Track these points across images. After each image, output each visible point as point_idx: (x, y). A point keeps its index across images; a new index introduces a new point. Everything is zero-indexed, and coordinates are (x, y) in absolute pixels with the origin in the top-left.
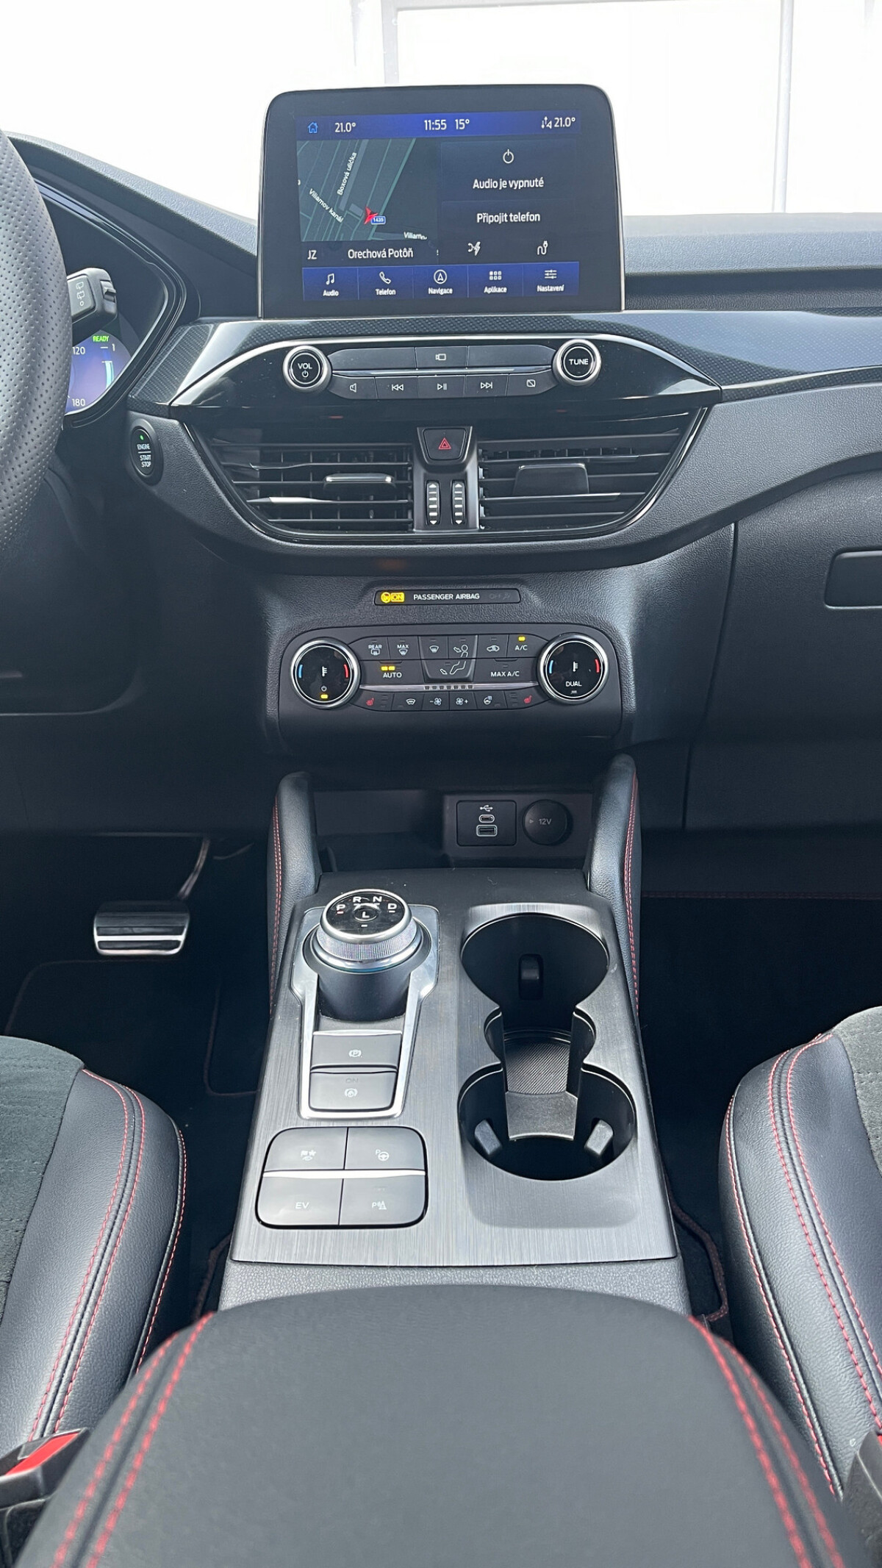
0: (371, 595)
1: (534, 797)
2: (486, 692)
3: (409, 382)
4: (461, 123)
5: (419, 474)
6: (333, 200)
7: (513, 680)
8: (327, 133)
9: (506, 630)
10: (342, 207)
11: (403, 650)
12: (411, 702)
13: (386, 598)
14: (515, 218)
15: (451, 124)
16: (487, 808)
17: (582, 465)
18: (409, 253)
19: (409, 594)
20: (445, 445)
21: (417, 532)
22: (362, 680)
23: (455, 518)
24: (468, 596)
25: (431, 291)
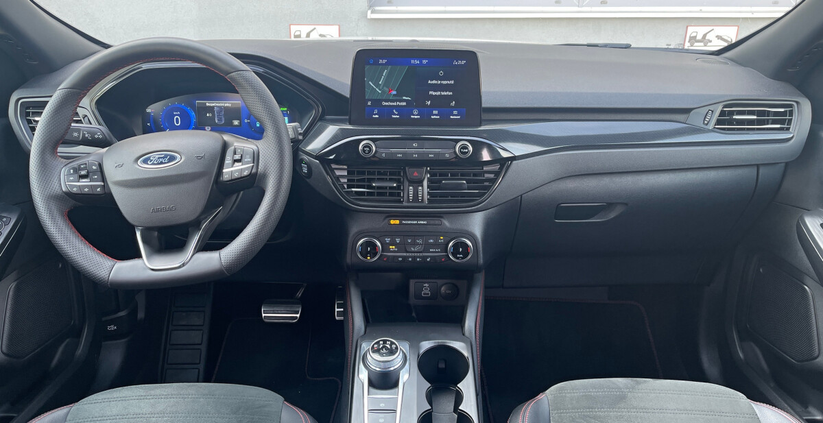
0: (386, 221)
1: (445, 281)
2: (428, 257)
3: (403, 154)
4: (425, 62)
5: (406, 183)
6: (378, 86)
7: (438, 252)
8: (376, 63)
9: (436, 235)
10: (381, 88)
11: (398, 240)
12: (400, 259)
13: (392, 222)
14: (443, 93)
15: (421, 62)
16: (427, 285)
17: (465, 182)
18: (404, 104)
19: (401, 221)
20: (416, 174)
21: (405, 204)
22: (383, 251)
23: (419, 199)
24: (422, 222)
25: (412, 117)
